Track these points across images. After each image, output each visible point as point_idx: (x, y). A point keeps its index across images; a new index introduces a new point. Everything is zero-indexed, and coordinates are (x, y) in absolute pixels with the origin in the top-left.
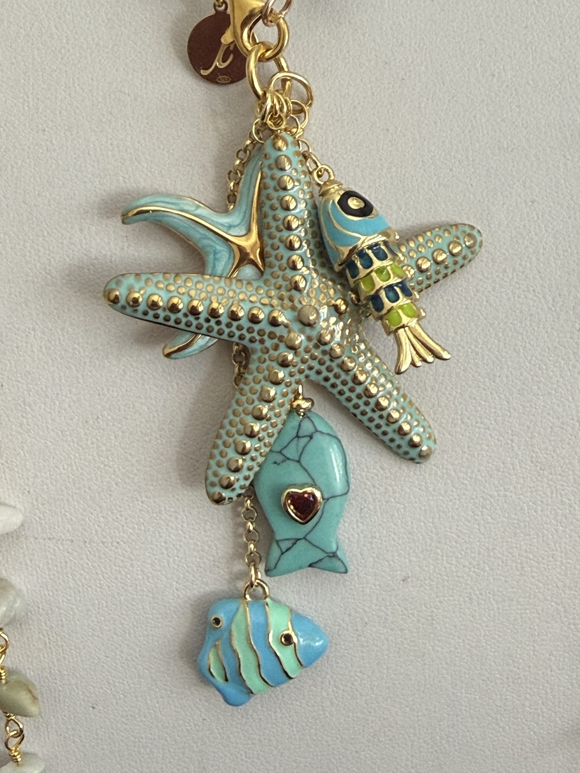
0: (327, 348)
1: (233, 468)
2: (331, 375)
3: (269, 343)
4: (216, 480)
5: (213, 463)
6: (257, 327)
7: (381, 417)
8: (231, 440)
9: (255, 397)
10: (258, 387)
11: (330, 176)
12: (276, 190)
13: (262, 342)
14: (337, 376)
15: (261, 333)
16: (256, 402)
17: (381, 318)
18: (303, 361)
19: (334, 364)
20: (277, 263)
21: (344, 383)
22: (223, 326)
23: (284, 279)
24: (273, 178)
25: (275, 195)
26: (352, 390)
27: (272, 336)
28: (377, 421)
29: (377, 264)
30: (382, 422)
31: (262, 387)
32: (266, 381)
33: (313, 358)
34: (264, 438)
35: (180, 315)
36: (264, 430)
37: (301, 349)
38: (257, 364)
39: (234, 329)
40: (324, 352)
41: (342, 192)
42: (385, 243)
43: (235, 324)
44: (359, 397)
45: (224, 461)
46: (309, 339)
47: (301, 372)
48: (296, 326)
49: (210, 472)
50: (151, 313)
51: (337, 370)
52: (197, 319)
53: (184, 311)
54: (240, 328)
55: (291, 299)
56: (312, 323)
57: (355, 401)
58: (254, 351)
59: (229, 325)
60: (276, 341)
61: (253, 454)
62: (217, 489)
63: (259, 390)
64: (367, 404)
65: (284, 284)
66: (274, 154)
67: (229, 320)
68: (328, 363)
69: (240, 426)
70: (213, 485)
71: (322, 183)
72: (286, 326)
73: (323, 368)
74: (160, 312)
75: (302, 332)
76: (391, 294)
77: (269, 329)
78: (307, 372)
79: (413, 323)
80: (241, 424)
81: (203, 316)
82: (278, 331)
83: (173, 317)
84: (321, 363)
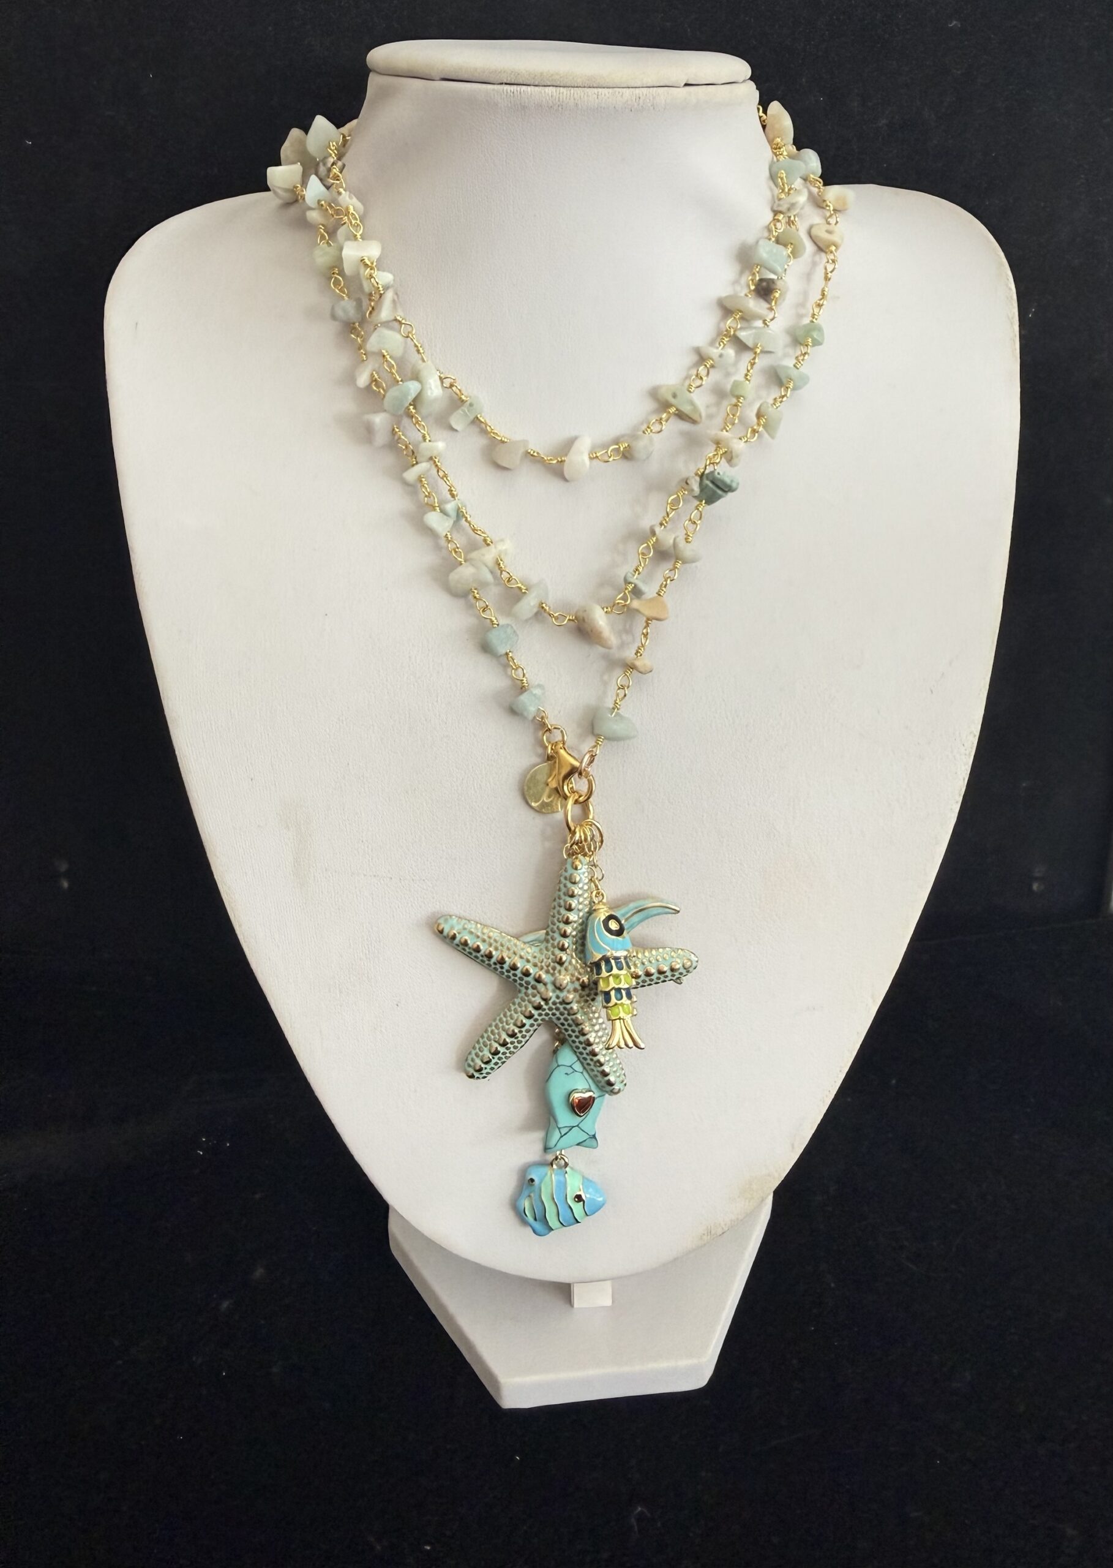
11: (603, 898)
42: (625, 958)
66: (570, 871)
81: (493, 960)
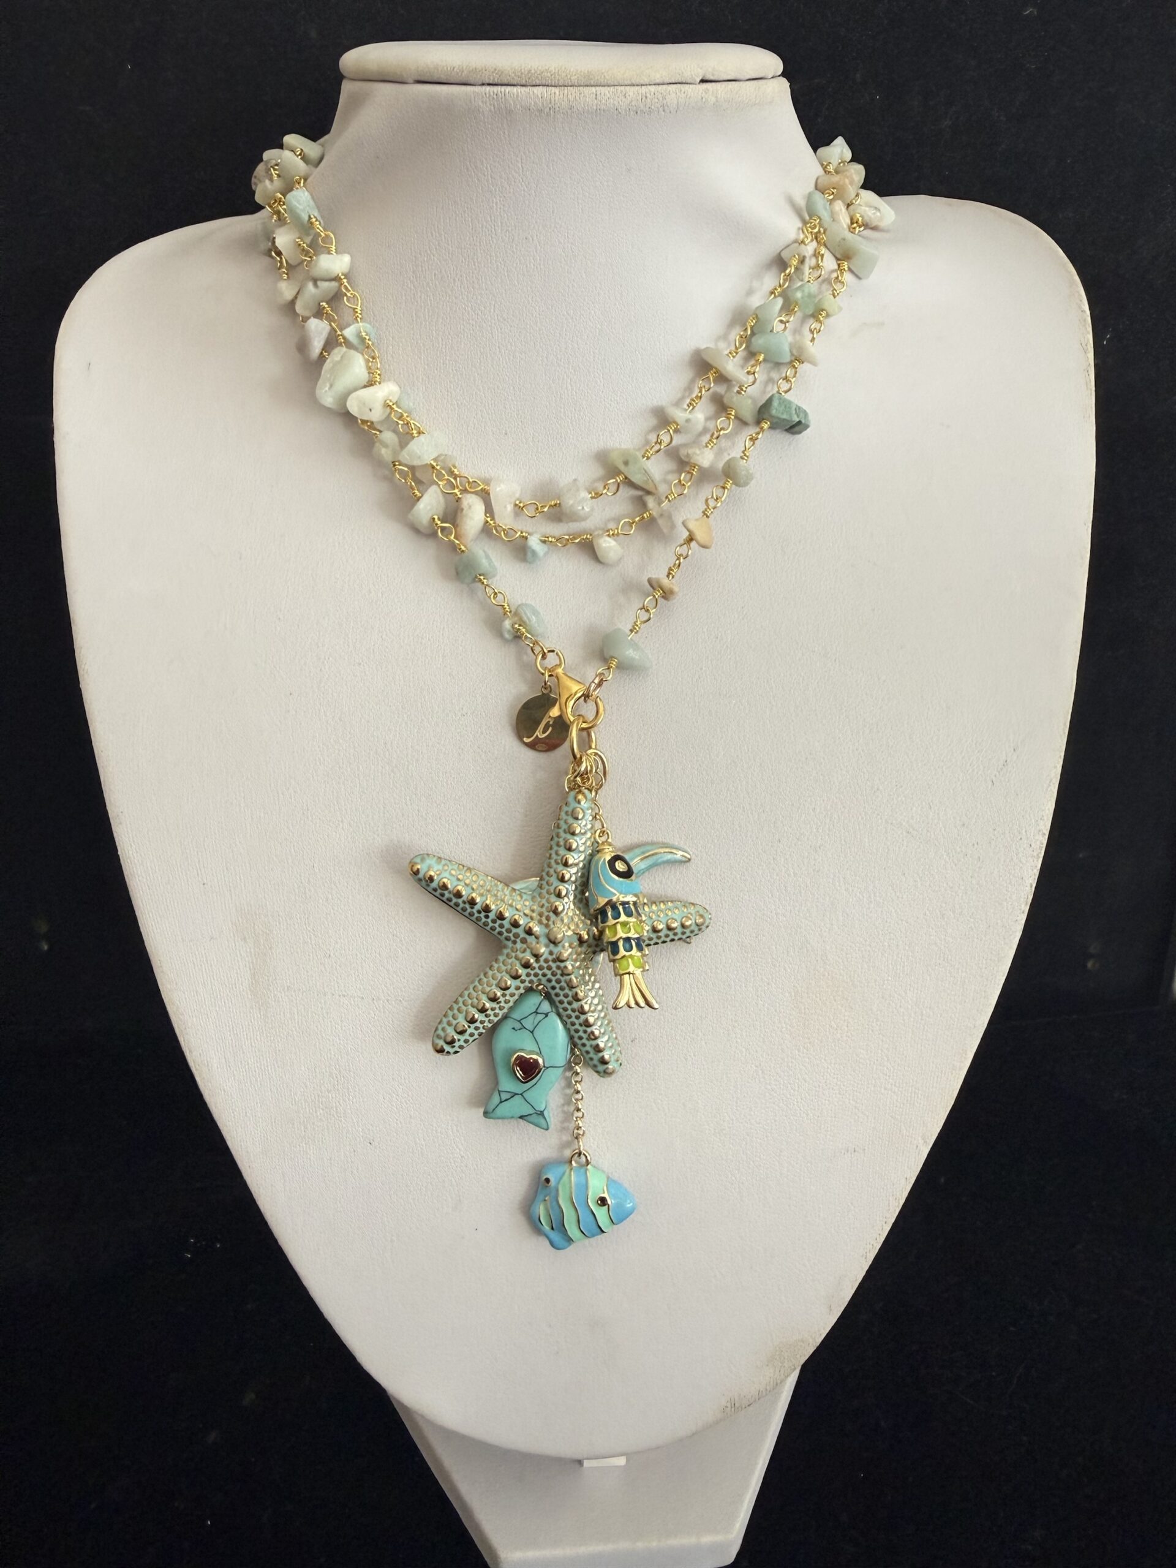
0: (562, 965)
1: (458, 1031)
2: (558, 986)
3: (519, 945)
4: (442, 1034)
5: (445, 1020)
6: (514, 930)
7: (585, 1032)
8: (464, 1008)
9: (495, 982)
10: (499, 976)
12: (565, 832)
13: (515, 942)
14: (562, 989)
15: (516, 936)
16: (494, 987)
17: (614, 961)
18: (541, 968)
19: (563, 979)
20: (547, 887)
21: (566, 996)
22: (489, 920)
23: (548, 901)
24: (566, 822)
25: (562, 834)
26: (570, 1003)
27: (524, 941)
28: (581, 1034)
29: (623, 918)
30: (585, 1036)
31: (502, 977)
32: (507, 973)
33: (549, 968)
34: (490, 1015)
35: (460, 901)
36: (493, 1009)
37: (542, 959)
38: (504, 957)
39: (496, 925)
40: (558, 967)
41: (613, 854)
43: (499, 922)
44: (573, 1011)
45: (454, 1022)
46: (551, 953)
47: (536, 975)
48: (543, 940)
49: (440, 1027)
50: (439, 891)
51: (563, 984)
52: (472, 908)
53: (464, 898)
54: (502, 926)
55: (548, 918)
56: (557, 942)
57: (569, 1012)
58: (505, 947)
59: (494, 921)
60: (525, 946)
61: (478, 1024)
62: (441, 1043)
63: (499, 978)
64: (577, 1018)
65: (546, 905)
66: (573, 805)
67: (495, 918)
68: (559, 976)
69: (475, 1000)
70: (439, 1037)
71: (600, 842)
72: (537, 938)
73: (554, 979)
74: (446, 892)
75: (547, 946)
76: (627, 946)
77: (523, 935)
78: (540, 977)
79: (638, 972)
80: (477, 999)
82: (531, 939)
83: (454, 900)
84: (554, 974)
